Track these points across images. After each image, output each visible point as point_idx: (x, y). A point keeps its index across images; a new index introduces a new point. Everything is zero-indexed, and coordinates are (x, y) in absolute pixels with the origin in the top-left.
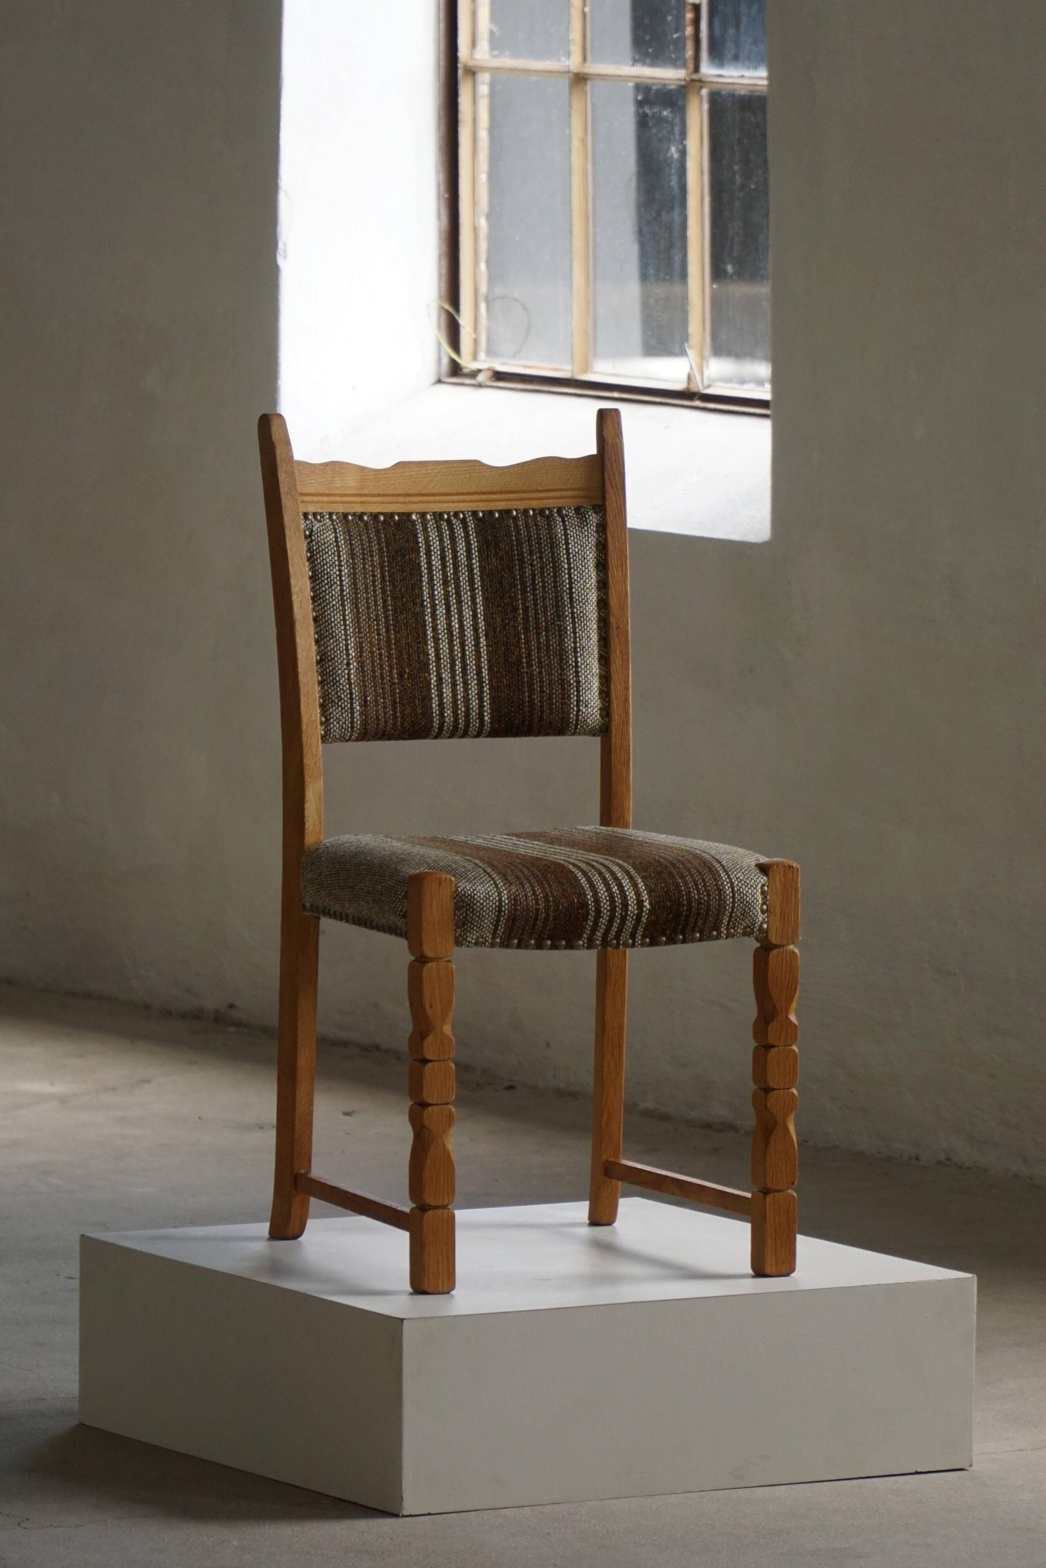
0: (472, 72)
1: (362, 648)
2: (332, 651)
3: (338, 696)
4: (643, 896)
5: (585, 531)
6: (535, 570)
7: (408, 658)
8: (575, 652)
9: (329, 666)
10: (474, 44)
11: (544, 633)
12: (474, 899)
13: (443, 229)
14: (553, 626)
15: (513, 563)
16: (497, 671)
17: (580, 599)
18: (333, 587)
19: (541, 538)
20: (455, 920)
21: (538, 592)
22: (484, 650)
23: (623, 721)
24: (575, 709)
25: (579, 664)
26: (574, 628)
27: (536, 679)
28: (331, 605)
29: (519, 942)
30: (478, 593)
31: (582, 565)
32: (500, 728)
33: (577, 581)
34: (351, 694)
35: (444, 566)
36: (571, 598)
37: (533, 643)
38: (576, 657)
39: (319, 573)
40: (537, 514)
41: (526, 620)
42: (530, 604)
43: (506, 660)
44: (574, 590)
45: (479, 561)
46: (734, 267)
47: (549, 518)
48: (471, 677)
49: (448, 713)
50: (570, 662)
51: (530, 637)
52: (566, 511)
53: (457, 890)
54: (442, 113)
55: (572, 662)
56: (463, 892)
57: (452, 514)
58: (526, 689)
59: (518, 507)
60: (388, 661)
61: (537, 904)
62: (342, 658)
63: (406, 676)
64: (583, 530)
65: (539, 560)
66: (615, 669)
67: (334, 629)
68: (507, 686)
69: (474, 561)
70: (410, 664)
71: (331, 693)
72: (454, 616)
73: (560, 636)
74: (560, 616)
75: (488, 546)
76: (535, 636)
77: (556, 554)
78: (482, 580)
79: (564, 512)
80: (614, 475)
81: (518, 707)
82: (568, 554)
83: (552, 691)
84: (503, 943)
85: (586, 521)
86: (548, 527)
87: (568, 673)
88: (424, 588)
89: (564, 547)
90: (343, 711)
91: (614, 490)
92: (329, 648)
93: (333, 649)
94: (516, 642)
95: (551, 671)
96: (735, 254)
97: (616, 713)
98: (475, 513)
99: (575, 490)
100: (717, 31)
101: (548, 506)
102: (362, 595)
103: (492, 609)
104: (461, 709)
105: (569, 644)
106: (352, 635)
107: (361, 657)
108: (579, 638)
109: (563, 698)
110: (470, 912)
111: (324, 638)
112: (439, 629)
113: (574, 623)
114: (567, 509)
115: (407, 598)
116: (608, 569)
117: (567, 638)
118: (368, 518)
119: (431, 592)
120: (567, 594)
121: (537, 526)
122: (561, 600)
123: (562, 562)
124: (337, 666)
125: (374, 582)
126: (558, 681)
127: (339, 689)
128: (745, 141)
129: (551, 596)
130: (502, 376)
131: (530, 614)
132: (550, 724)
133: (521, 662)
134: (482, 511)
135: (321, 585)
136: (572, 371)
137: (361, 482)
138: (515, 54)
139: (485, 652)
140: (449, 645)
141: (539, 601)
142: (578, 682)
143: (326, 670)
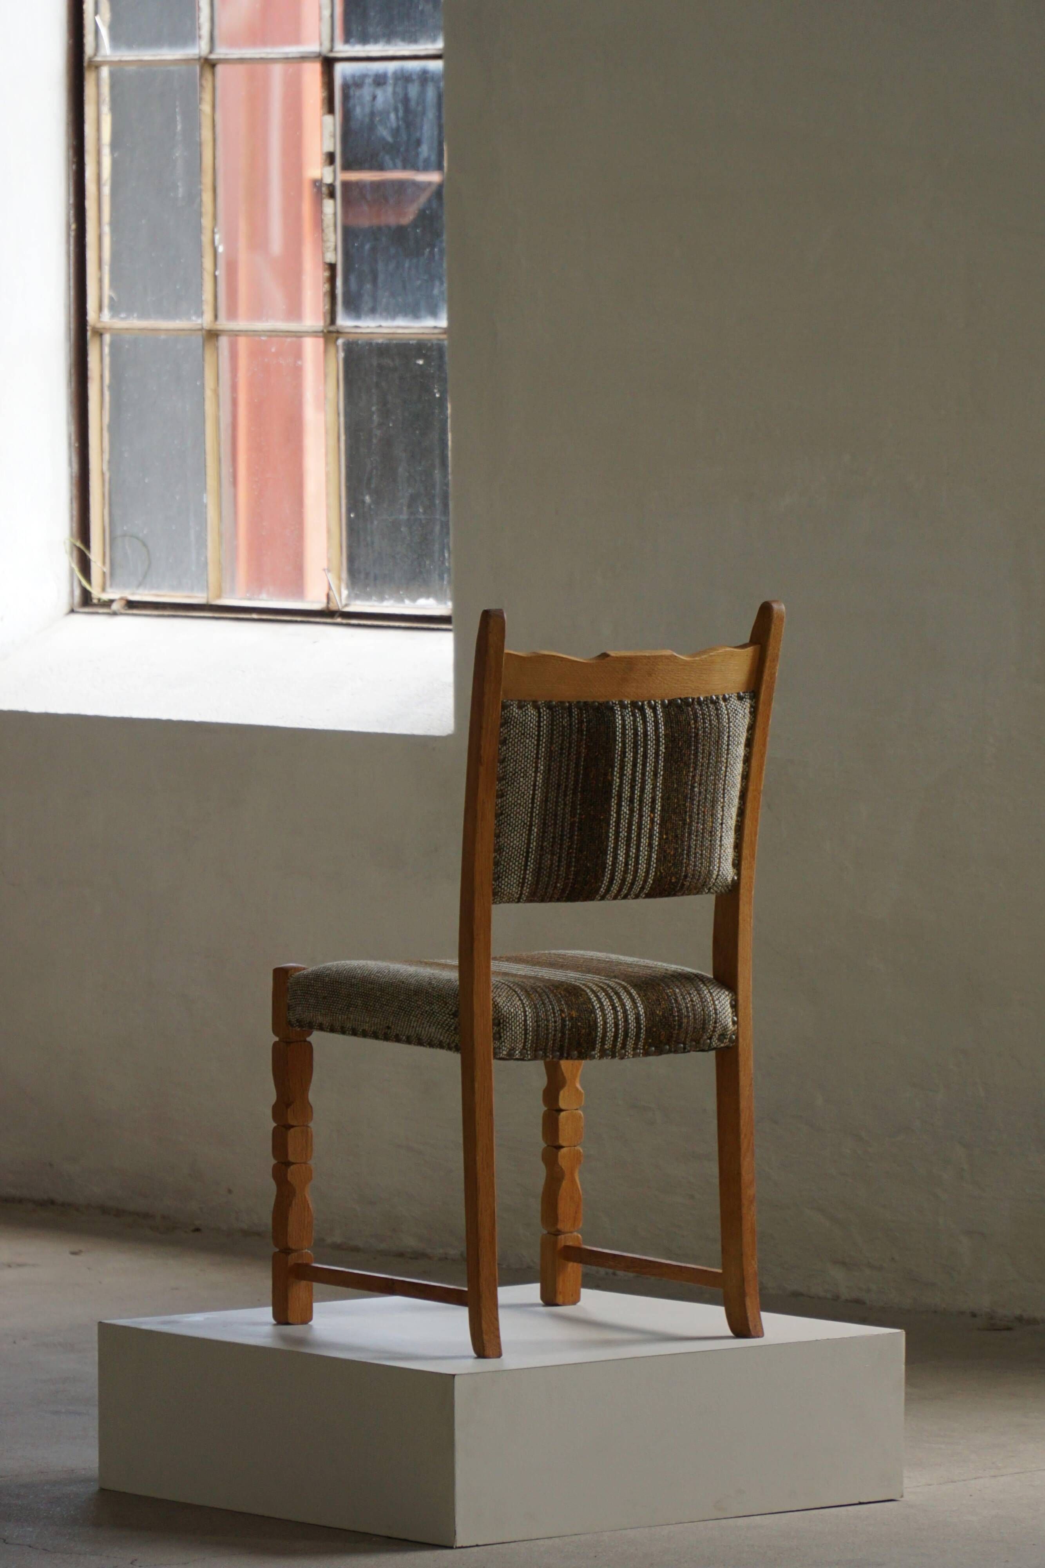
0: (99, 334)
10: (100, 308)
13: (74, 475)
46: (371, 497)
54: (73, 371)
96: (373, 486)
100: (354, 286)
128: (383, 384)
130: (135, 604)
136: (208, 598)
138: (143, 315)
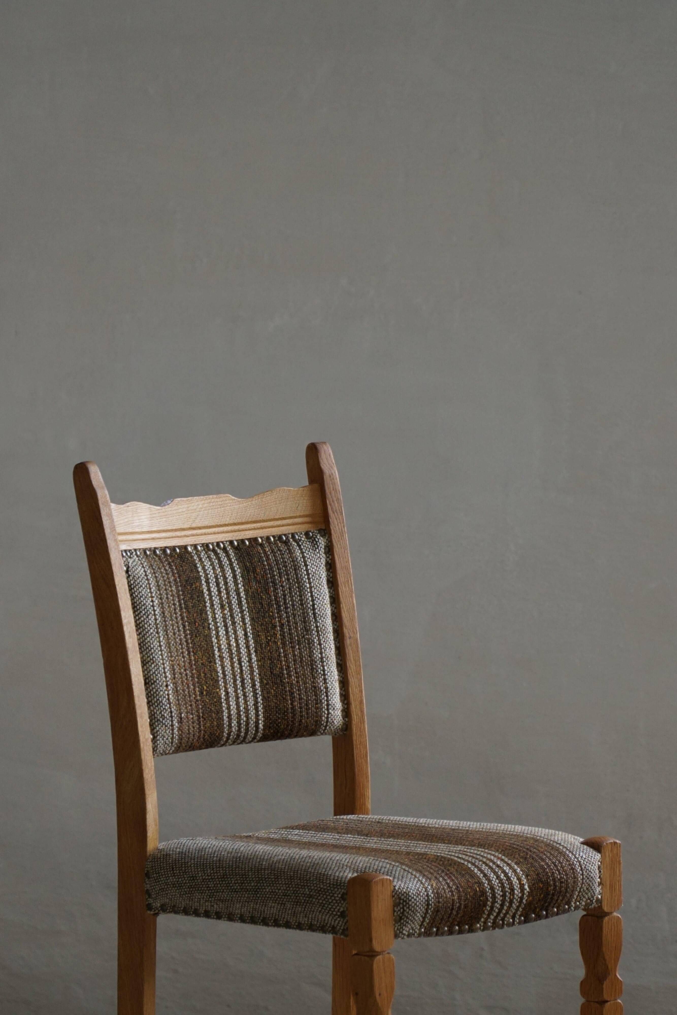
1: (174, 670)
2: (154, 675)
3: (162, 715)
4: (523, 881)
5: (317, 553)
6: (285, 591)
7: (205, 677)
8: (322, 662)
9: (153, 688)
11: (297, 647)
12: (409, 896)
14: (303, 639)
15: (268, 586)
16: (266, 683)
17: (321, 614)
18: (150, 617)
19: (286, 562)
20: (394, 916)
21: (289, 610)
22: (255, 665)
23: (360, 720)
24: (326, 712)
25: (326, 672)
26: (319, 640)
27: (295, 688)
28: (150, 634)
29: (437, 930)
30: (246, 614)
31: (318, 583)
32: (269, 734)
33: (317, 598)
34: (171, 712)
35: (220, 592)
36: (314, 614)
37: (290, 656)
38: (323, 666)
39: (137, 605)
40: (276, 541)
41: (283, 635)
42: (284, 621)
43: (271, 673)
44: (316, 606)
45: (243, 586)
47: (286, 543)
48: (248, 690)
49: (234, 723)
50: (319, 670)
51: (287, 651)
52: (299, 536)
53: (395, 889)
55: (321, 670)
56: (400, 891)
57: (215, 544)
58: (289, 697)
59: (262, 535)
60: (192, 680)
61: (453, 895)
62: (162, 681)
63: (205, 693)
64: (316, 552)
65: (287, 581)
66: (351, 674)
67: (154, 655)
68: (274, 695)
69: (240, 586)
70: (206, 682)
71: (156, 713)
72: (231, 636)
73: (310, 648)
74: (307, 630)
75: (248, 571)
76: (291, 649)
77: (299, 575)
78: (248, 603)
79: (297, 537)
80: (333, 501)
81: (284, 714)
82: (308, 574)
83: (308, 697)
84: (426, 933)
85: (317, 544)
86: (289, 551)
87: (319, 681)
88: (209, 613)
89: (304, 568)
90: (167, 728)
91: (335, 515)
92: (151, 673)
93: (155, 673)
94: (277, 656)
95: (306, 679)
97: (355, 713)
98: (231, 542)
99: (300, 517)
101: (284, 533)
102: (169, 623)
103: (258, 627)
104: (243, 719)
105: (317, 655)
106: (166, 659)
107: (174, 678)
108: (324, 649)
109: (317, 704)
110: (407, 908)
111: (147, 663)
112: (222, 649)
113: (318, 635)
114: (299, 534)
115: (198, 623)
116: (338, 586)
117: (315, 649)
118: (159, 551)
119: (213, 616)
120: (311, 610)
121: (281, 551)
122: (307, 615)
123: (304, 582)
124: (159, 688)
125: (175, 610)
126: (312, 688)
127: (162, 709)
129: (299, 613)
131: (285, 630)
132: (307, 726)
133: (283, 674)
134: (237, 541)
135: (140, 616)
137: (150, 520)
139: (256, 667)
140: (231, 662)
141: (291, 618)
142: (326, 688)
143: (150, 692)
